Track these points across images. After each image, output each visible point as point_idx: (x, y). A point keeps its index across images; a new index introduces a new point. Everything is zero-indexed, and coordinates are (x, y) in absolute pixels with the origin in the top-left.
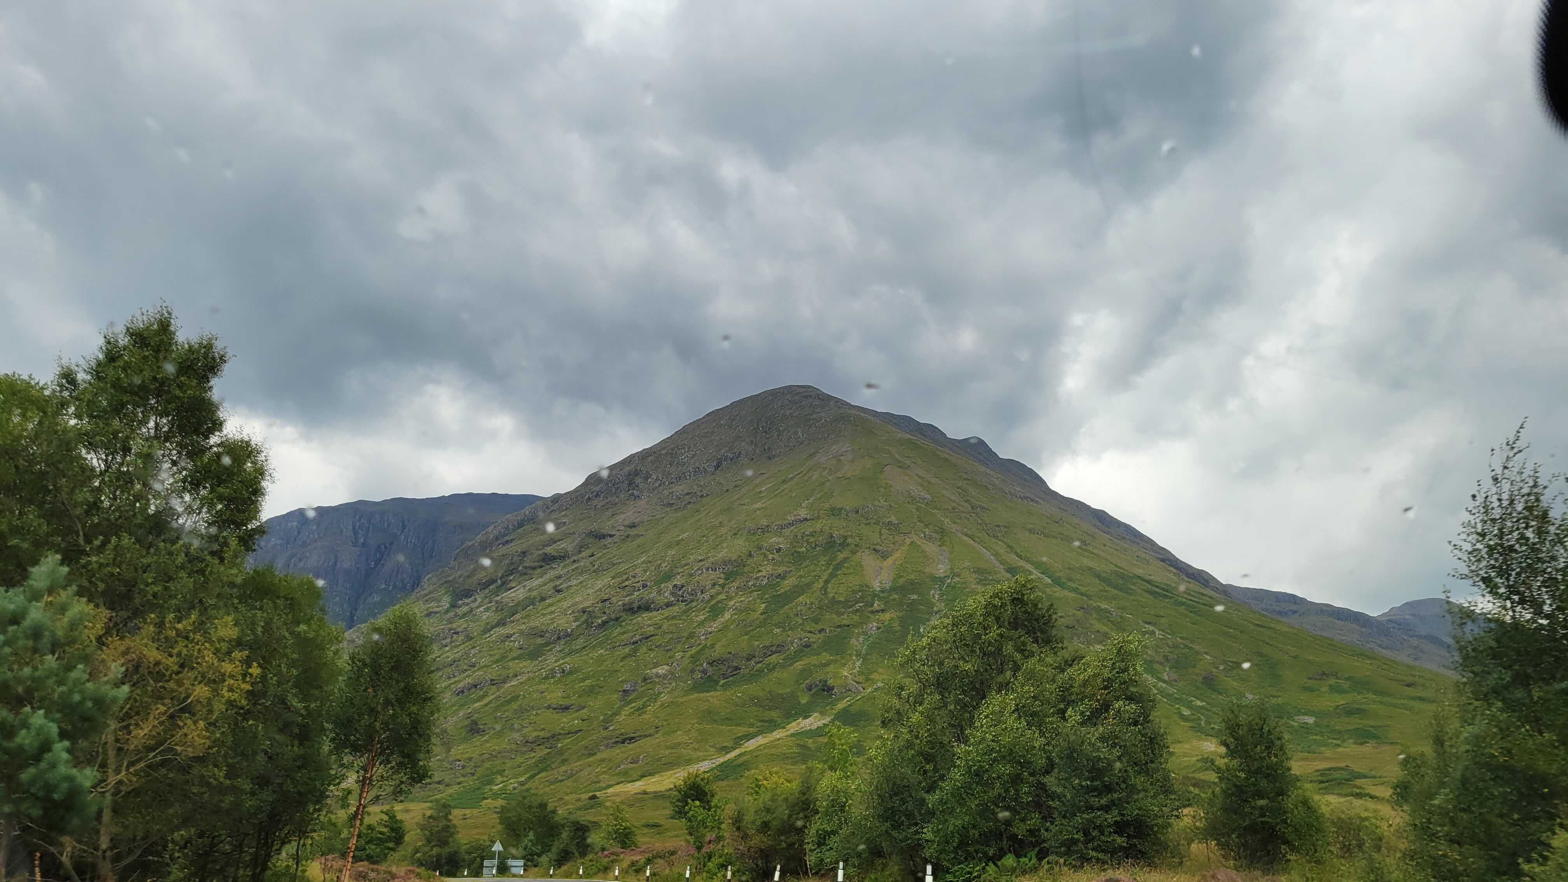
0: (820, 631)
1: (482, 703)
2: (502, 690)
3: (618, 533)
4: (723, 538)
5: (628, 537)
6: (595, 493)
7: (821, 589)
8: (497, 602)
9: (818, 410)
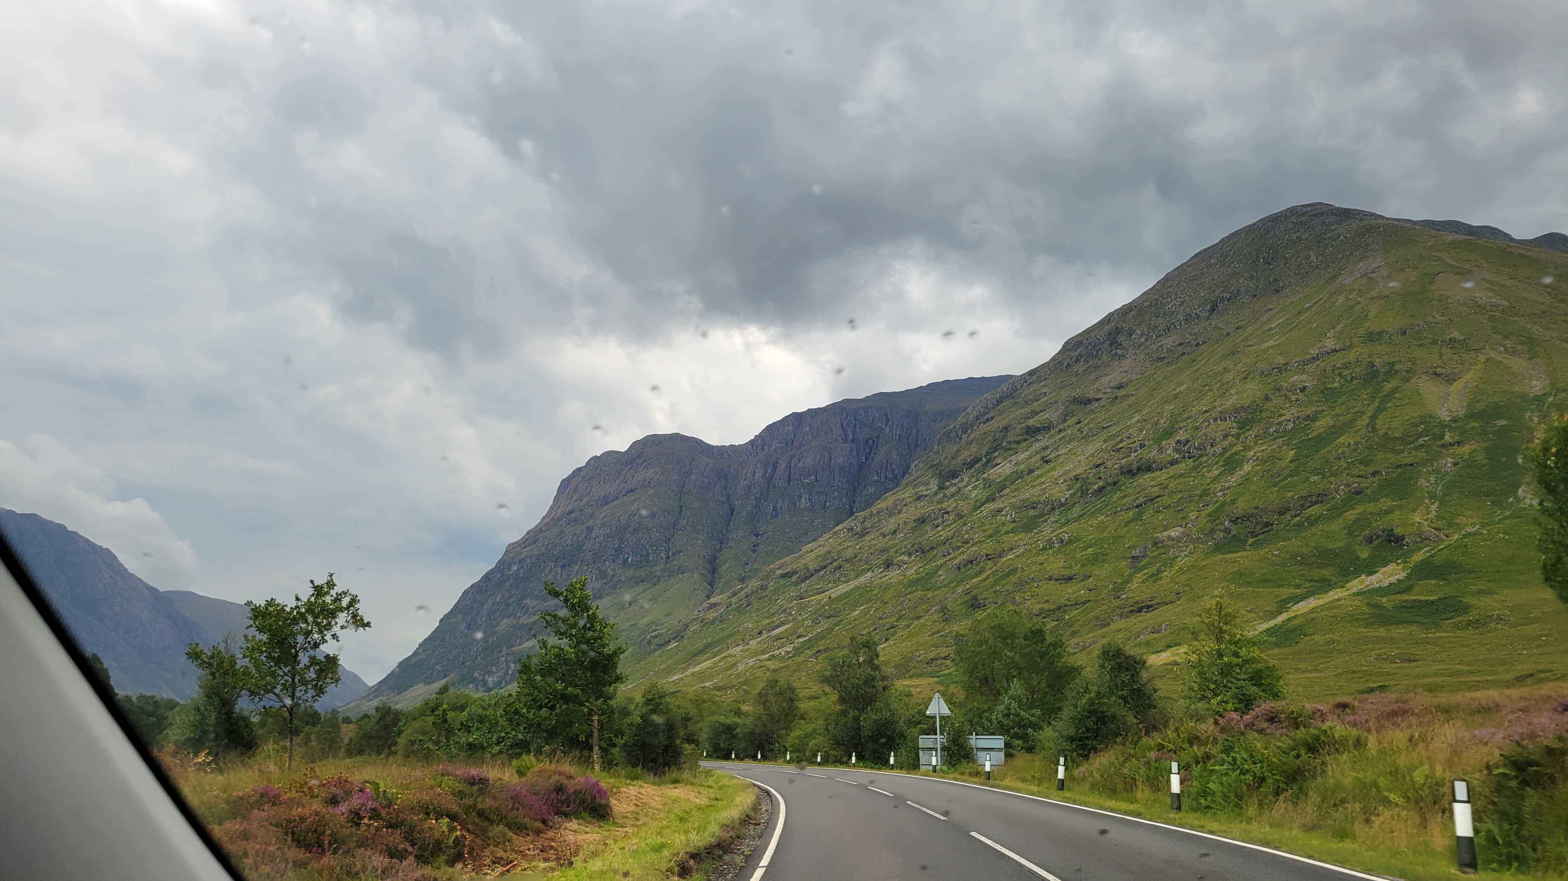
0: (1374, 474)
1: (980, 579)
2: (999, 565)
3: (1104, 396)
4: (1230, 384)
5: (1116, 398)
6: (1074, 359)
7: (1367, 426)
8: (984, 479)
9: (1333, 227)
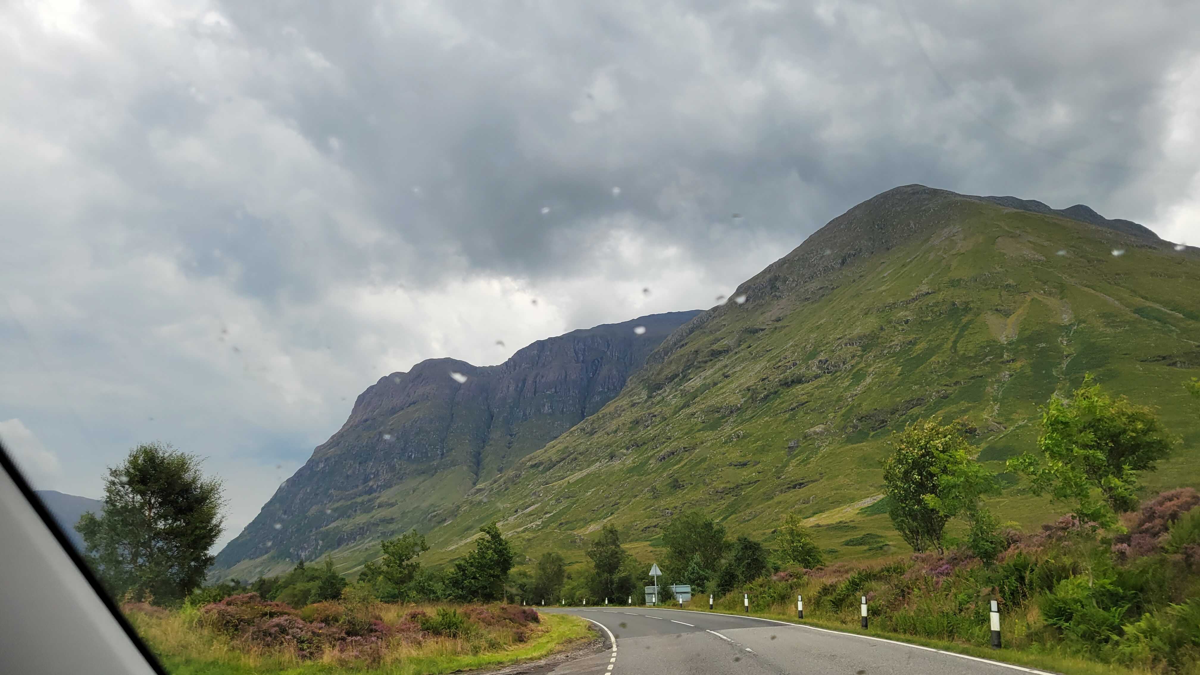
0: (956, 383)
1: (679, 466)
2: (693, 455)
3: (767, 327)
4: (856, 318)
5: (776, 328)
7: (951, 348)
8: (681, 390)
9: (926, 202)
